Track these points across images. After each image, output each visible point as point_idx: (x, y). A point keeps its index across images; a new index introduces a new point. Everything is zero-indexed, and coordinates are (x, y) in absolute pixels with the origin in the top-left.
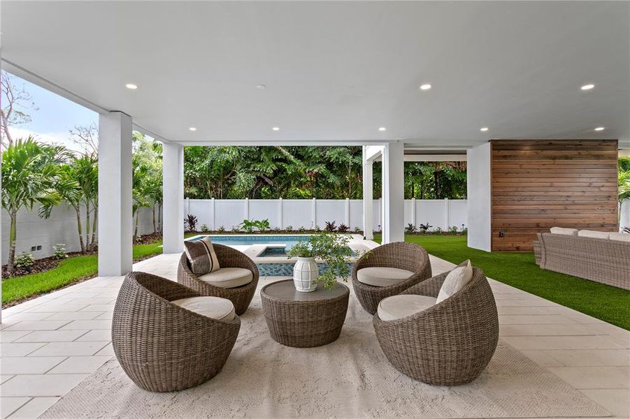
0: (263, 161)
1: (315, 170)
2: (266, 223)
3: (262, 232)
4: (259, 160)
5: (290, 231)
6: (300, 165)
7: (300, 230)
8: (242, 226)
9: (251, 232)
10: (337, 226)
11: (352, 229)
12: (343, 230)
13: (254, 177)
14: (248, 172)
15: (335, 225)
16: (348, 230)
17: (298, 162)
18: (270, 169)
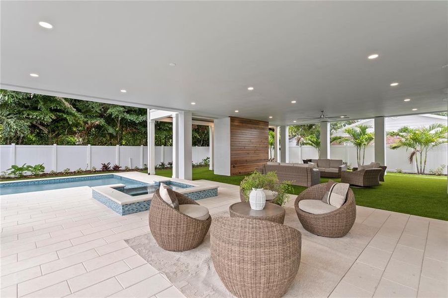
0: (40, 110)
1: (97, 123)
2: (42, 167)
3: (37, 176)
4: (35, 109)
5: (67, 173)
6: (81, 118)
7: (78, 172)
8: (10, 172)
9: (22, 177)
10: (111, 166)
11: (123, 168)
12: (117, 169)
13: (29, 124)
14: (20, 119)
15: (109, 166)
16: (120, 169)
17: (78, 114)
18: (49, 118)
